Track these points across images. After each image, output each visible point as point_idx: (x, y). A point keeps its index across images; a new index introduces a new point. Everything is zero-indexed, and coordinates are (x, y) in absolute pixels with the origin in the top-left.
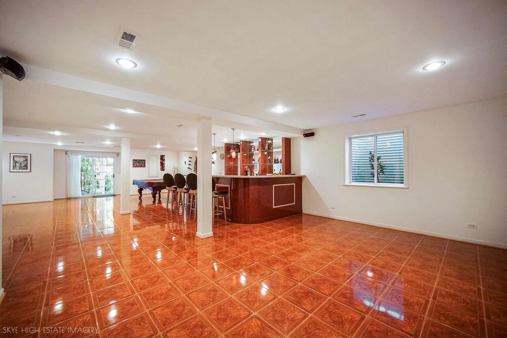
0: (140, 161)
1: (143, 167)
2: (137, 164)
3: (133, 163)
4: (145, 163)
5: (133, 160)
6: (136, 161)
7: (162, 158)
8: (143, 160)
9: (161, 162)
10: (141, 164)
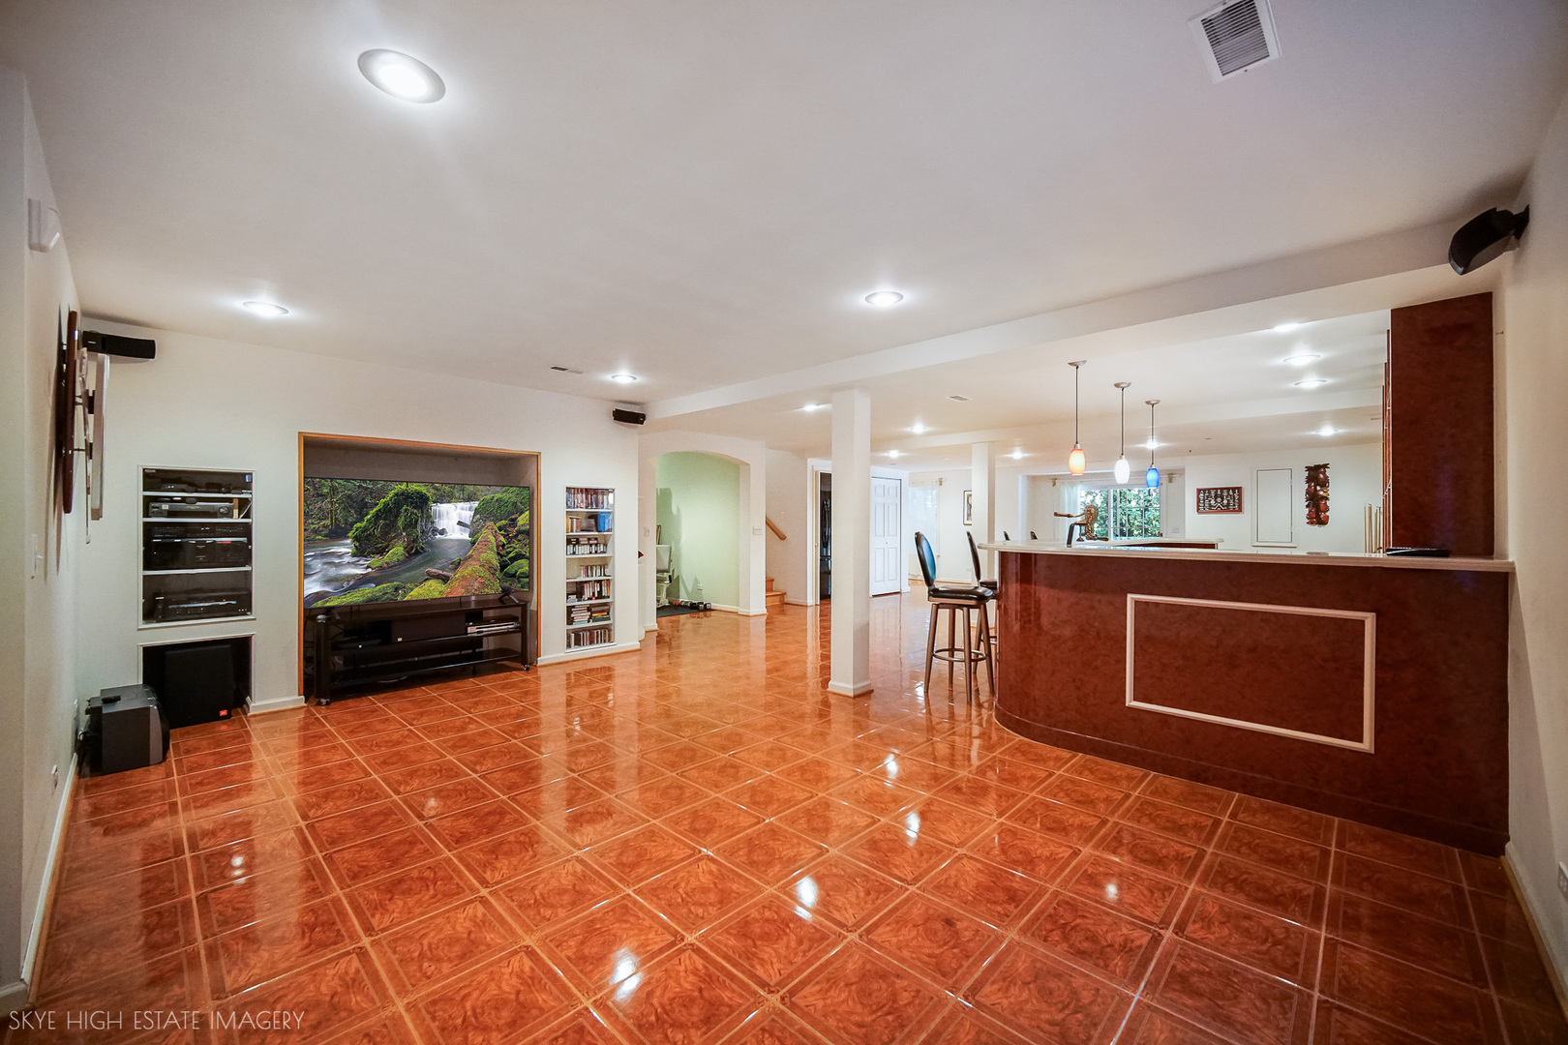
0: (1222, 492)
1: (1234, 511)
2: (1213, 502)
3: (1198, 498)
4: (1240, 499)
5: (1199, 491)
6: (1209, 493)
7: (1317, 476)
8: (1234, 489)
9: (1308, 492)
10: (1225, 502)
